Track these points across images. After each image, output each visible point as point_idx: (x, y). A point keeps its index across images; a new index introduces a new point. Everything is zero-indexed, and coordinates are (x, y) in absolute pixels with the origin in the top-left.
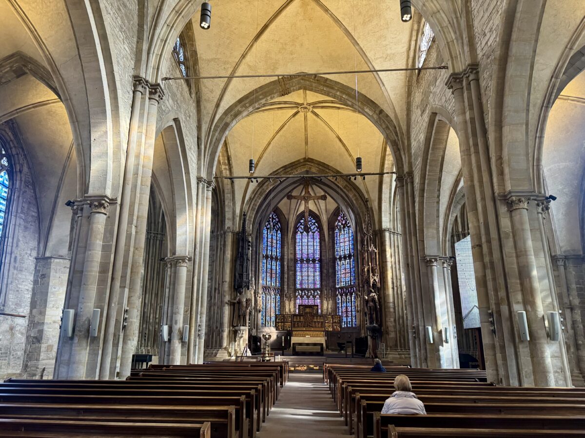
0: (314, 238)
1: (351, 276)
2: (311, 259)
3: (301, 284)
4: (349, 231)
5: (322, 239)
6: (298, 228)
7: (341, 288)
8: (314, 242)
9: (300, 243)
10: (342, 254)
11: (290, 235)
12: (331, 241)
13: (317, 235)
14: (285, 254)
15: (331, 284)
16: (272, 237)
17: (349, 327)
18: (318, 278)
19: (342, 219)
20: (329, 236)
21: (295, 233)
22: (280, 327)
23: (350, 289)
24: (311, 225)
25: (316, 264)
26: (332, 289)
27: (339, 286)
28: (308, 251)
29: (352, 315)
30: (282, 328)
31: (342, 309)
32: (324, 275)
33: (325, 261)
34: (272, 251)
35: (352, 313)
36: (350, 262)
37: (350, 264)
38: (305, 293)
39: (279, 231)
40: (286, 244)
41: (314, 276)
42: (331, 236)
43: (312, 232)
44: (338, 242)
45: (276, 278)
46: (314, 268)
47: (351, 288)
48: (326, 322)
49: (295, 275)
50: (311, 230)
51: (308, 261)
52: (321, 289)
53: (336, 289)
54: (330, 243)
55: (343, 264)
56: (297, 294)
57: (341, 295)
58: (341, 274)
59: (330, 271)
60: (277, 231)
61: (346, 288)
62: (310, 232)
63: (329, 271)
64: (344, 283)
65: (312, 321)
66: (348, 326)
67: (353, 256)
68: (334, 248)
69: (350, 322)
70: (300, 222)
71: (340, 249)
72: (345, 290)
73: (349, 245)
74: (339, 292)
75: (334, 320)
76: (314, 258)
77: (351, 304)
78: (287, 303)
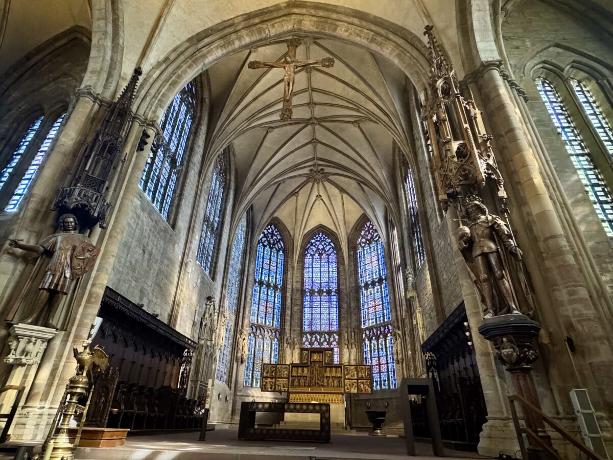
0: (328, 261)
1: (383, 309)
2: (325, 290)
3: (311, 325)
4: (377, 247)
5: (340, 262)
6: (307, 250)
7: (370, 329)
8: (329, 267)
9: (310, 269)
10: (369, 280)
11: (296, 257)
12: (352, 264)
13: (333, 257)
14: (288, 282)
15: (354, 324)
16: (270, 258)
17: (385, 389)
18: (334, 316)
19: (367, 233)
20: (349, 258)
21: (303, 255)
22: (269, 386)
23: (382, 329)
24: (325, 246)
25: (332, 297)
26: (356, 330)
27: (367, 325)
28: (321, 280)
29: (388, 369)
30: (271, 388)
31: (371, 360)
32: (343, 311)
33: (345, 291)
34: (269, 276)
35: (388, 366)
36: (381, 288)
37: (381, 292)
38: (316, 337)
39: (281, 253)
40: (290, 269)
41: (329, 313)
42: (352, 258)
43: (327, 254)
44: (362, 264)
45: (273, 314)
46: (330, 301)
47: (384, 327)
48: (347, 377)
49: (302, 312)
50: (325, 252)
51: (320, 292)
52: (339, 333)
53: (361, 331)
54: (351, 266)
55: (371, 294)
56: (304, 339)
57: (370, 340)
58: (368, 309)
59: (353, 305)
60: (278, 251)
61: (377, 327)
62: (324, 255)
63: (350, 306)
64: (374, 320)
65: (323, 377)
66: (383, 387)
67: (386, 279)
68: (356, 272)
69: (385, 381)
70: (309, 242)
71: (366, 274)
72: (375, 331)
73: (379, 265)
74: (366, 335)
75: (360, 375)
76: (329, 288)
77: (386, 351)
78: (288, 351)
